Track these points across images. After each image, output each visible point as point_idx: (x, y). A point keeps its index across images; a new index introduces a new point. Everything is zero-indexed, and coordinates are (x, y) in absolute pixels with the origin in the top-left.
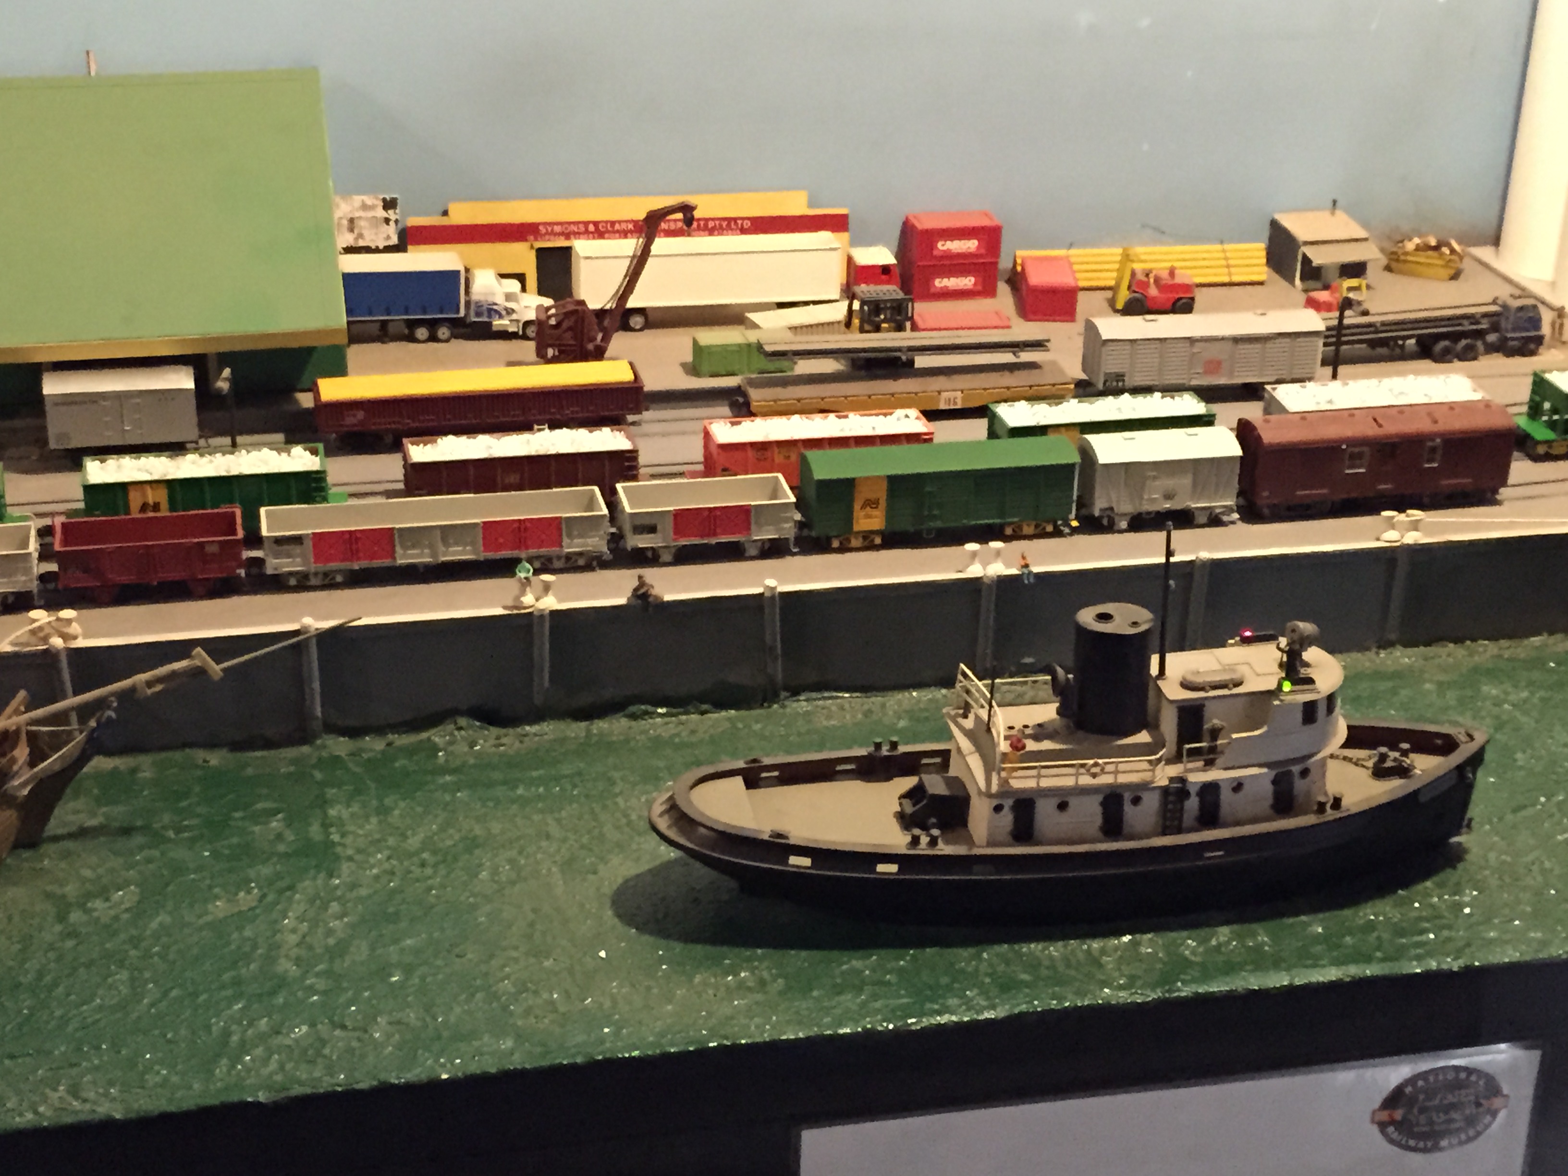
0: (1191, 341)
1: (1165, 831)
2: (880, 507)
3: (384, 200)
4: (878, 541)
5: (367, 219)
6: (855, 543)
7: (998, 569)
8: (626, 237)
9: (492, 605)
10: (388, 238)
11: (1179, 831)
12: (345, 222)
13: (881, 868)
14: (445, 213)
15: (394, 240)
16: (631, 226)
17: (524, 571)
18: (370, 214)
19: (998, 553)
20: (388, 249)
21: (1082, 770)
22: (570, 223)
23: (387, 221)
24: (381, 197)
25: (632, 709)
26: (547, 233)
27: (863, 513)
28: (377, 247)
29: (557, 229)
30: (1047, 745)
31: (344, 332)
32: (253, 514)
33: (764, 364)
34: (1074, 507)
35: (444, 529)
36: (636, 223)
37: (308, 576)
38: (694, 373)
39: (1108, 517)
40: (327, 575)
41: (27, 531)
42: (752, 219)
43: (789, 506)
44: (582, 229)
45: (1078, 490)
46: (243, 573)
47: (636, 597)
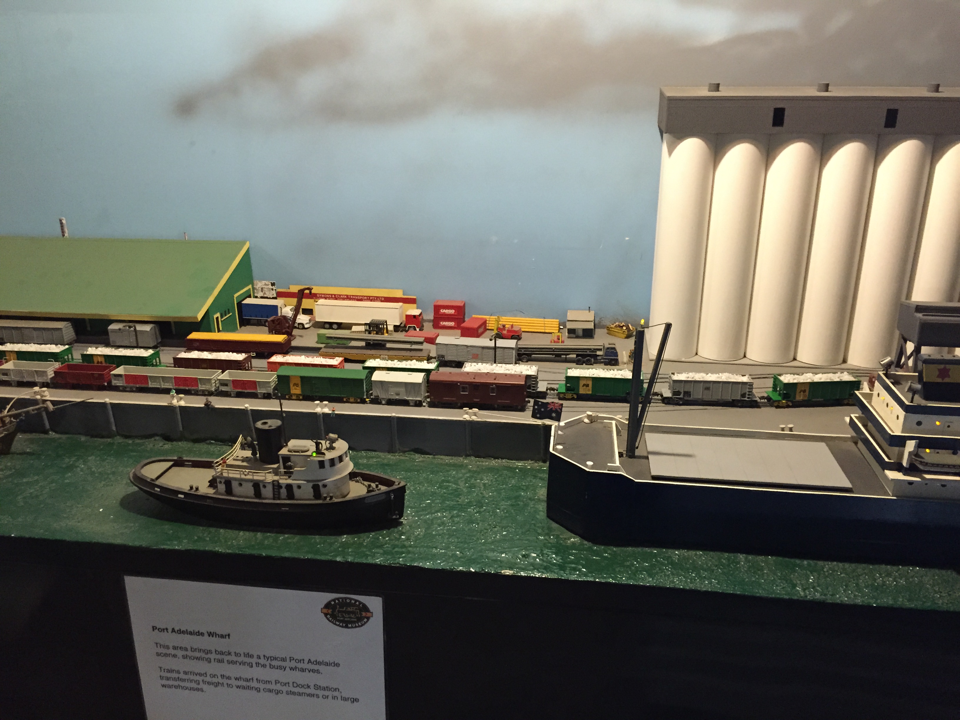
0: (467, 346)
1: (274, 499)
2: (299, 386)
3: (271, 283)
4: (301, 398)
5: (266, 288)
6: (294, 397)
7: (327, 410)
8: (344, 300)
9: (166, 402)
10: (273, 295)
11: (279, 499)
12: (260, 289)
13: (180, 496)
14: (289, 289)
15: (275, 296)
16: (345, 297)
17: (173, 392)
18: (268, 287)
19: (326, 405)
20: (273, 298)
21: (242, 473)
22: (327, 294)
23: (272, 289)
25: (208, 442)
26: (320, 297)
27: (293, 388)
28: (270, 297)
29: (323, 296)
30: (245, 464)
31: (197, 318)
32: (118, 367)
33: (339, 341)
34: (365, 394)
35: (163, 378)
36: (347, 296)
37: (126, 388)
38: (317, 342)
39: (378, 399)
40: (131, 388)
41: (53, 365)
42: (385, 298)
43: (274, 383)
44: (331, 297)
45: (366, 388)
46: (106, 384)
47: (205, 405)
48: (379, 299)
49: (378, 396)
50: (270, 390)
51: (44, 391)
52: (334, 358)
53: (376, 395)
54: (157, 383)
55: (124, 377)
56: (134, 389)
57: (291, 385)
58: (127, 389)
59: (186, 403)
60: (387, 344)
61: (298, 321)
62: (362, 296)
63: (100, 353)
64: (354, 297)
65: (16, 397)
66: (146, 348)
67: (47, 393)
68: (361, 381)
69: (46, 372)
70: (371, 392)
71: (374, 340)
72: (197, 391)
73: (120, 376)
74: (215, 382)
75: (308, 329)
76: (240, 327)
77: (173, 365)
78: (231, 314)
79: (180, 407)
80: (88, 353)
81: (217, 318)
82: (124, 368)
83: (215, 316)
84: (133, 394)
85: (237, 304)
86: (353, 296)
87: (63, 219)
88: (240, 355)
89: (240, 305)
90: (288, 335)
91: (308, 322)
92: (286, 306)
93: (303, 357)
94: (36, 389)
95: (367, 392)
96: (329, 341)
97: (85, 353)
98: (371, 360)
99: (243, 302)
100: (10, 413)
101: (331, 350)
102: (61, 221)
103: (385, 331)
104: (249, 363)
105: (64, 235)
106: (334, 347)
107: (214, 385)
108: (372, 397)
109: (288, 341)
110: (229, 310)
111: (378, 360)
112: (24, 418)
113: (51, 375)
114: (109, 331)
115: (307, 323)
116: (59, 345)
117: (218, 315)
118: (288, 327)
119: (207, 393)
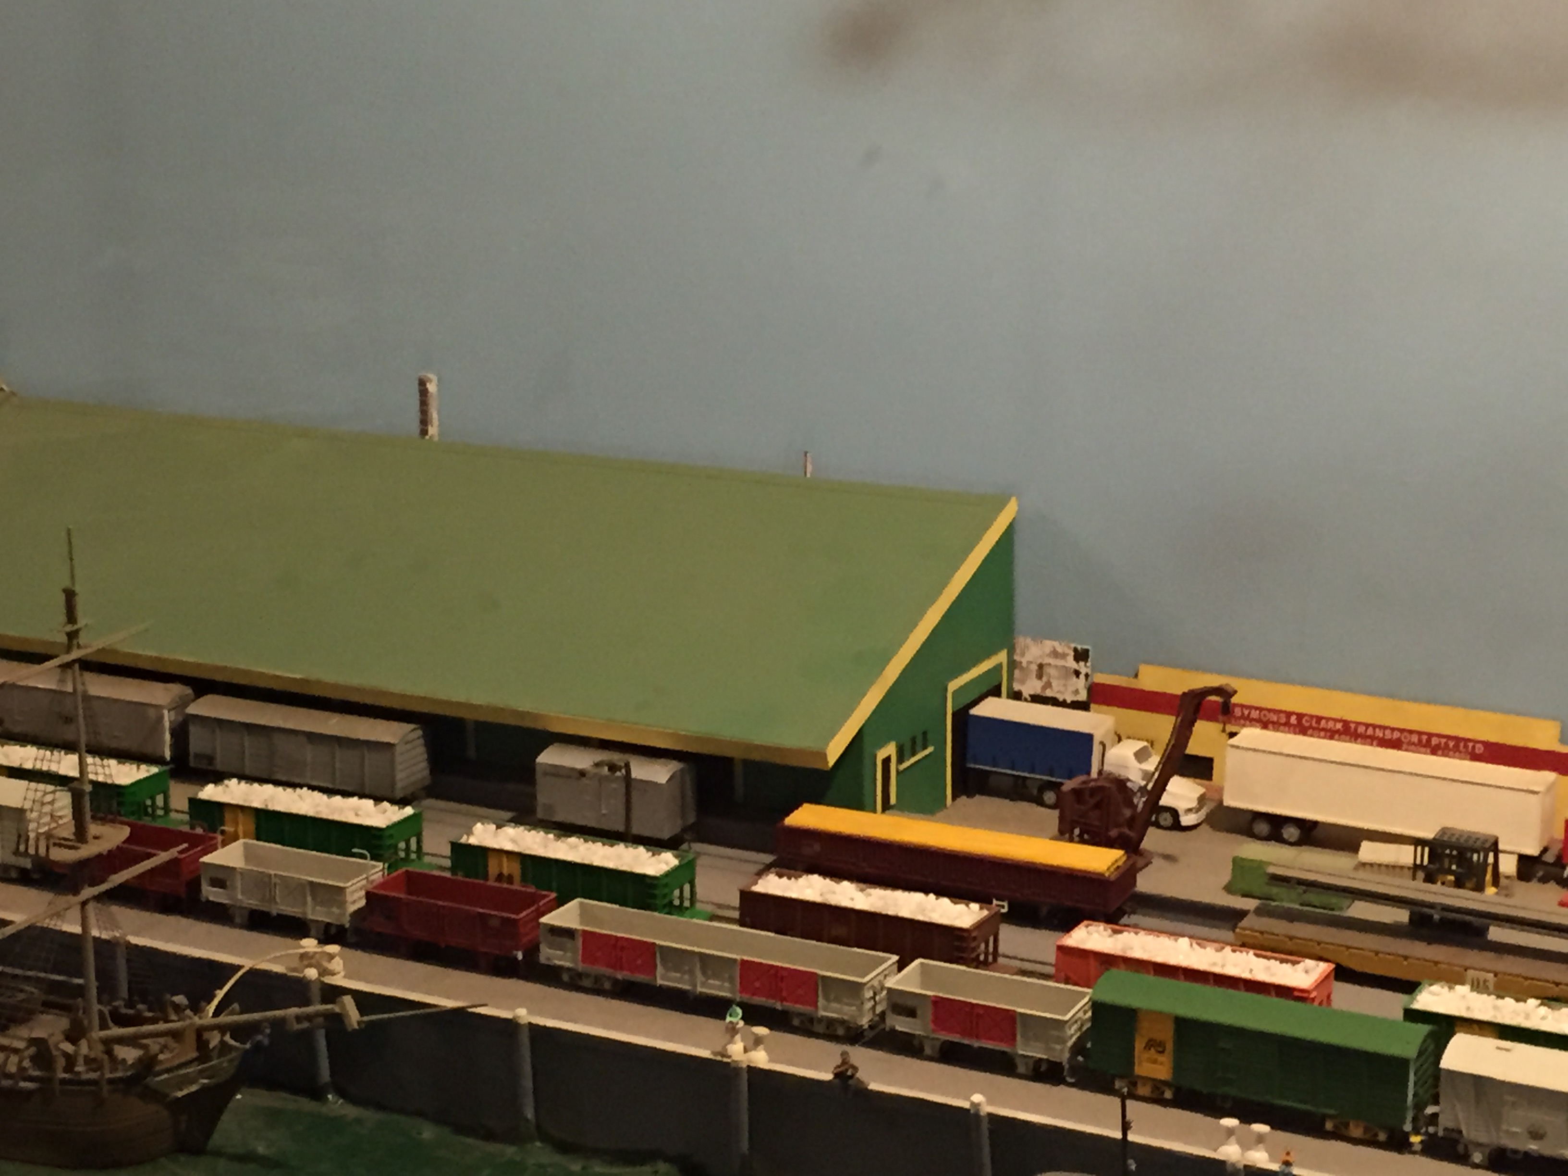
2: (1166, 1052)
3: (1075, 650)
4: (1168, 1095)
5: (1056, 666)
7: (1258, 1159)
8: (1331, 738)
9: (707, 1047)
10: (1077, 692)
12: (1034, 667)
14: (1136, 676)
15: (1083, 696)
16: (1339, 726)
17: (736, 1017)
18: (1060, 663)
20: (1077, 706)
22: (1270, 710)
23: (1077, 673)
24: (1073, 645)
26: (1243, 717)
27: (1146, 1056)
28: (1065, 701)
29: (1255, 714)
31: (824, 756)
32: (561, 902)
33: (1312, 897)
34: (1410, 1116)
35: (703, 957)
36: (1346, 723)
37: (581, 975)
38: (1229, 889)
39: (1456, 1142)
40: (597, 979)
41: (363, 869)
42: (1486, 744)
43: (1075, 1027)
44: (1283, 720)
45: (1414, 1095)
46: (520, 956)
47: (837, 1075)
48: (1466, 746)
49: (1460, 1132)
50: (1062, 1054)
51: (331, 957)
52: (1298, 963)
53: (1451, 1125)
54: (684, 973)
55: (580, 941)
56: (607, 986)
57: (1139, 1045)
58: (587, 983)
59: (771, 1060)
60: (1492, 929)
61: (1165, 801)
62: (1402, 731)
63: (508, 846)
64: (1370, 731)
65: (247, 963)
66: (655, 844)
67: (337, 964)
68: (1402, 1063)
69: (341, 890)
70: (1430, 1110)
71: (1446, 908)
72: (811, 1020)
73: (569, 933)
74: (873, 998)
75: (1194, 832)
76: (954, 798)
77: (736, 914)
78: (930, 749)
79: (753, 1071)
80: (473, 841)
81: (887, 761)
82: (581, 904)
83: (881, 755)
84: (601, 1000)
85: (954, 715)
86: (1367, 726)
87: (430, 381)
88: (961, 907)
89: (962, 717)
90: (1126, 852)
91: (1194, 804)
92: (1120, 740)
93: (1184, 942)
94: (309, 944)
95: (1419, 1107)
96: (1274, 890)
97: (463, 840)
98: (1435, 988)
99: (974, 711)
100: (224, 1019)
101: (1280, 927)
102: (422, 383)
103: (1489, 877)
104: (991, 939)
105: (424, 432)
106: (1290, 916)
107: (869, 1005)
108: (1431, 1130)
109: (1128, 874)
110: (925, 734)
111: (1463, 990)
112: (266, 1042)
113: (354, 902)
114: (538, 768)
115: (1189, 810)
116: (386, 804)
117: (890, 750)
118: (1131, 822)
119: (841, 1032)
